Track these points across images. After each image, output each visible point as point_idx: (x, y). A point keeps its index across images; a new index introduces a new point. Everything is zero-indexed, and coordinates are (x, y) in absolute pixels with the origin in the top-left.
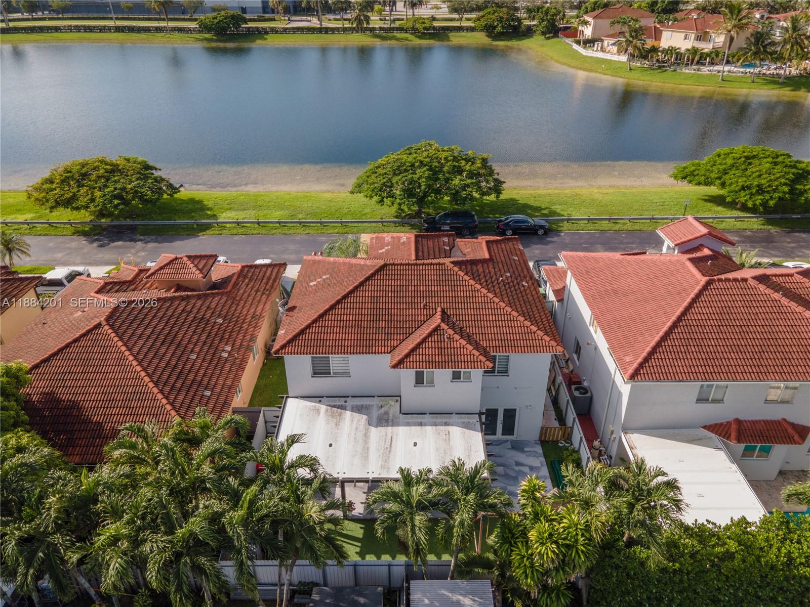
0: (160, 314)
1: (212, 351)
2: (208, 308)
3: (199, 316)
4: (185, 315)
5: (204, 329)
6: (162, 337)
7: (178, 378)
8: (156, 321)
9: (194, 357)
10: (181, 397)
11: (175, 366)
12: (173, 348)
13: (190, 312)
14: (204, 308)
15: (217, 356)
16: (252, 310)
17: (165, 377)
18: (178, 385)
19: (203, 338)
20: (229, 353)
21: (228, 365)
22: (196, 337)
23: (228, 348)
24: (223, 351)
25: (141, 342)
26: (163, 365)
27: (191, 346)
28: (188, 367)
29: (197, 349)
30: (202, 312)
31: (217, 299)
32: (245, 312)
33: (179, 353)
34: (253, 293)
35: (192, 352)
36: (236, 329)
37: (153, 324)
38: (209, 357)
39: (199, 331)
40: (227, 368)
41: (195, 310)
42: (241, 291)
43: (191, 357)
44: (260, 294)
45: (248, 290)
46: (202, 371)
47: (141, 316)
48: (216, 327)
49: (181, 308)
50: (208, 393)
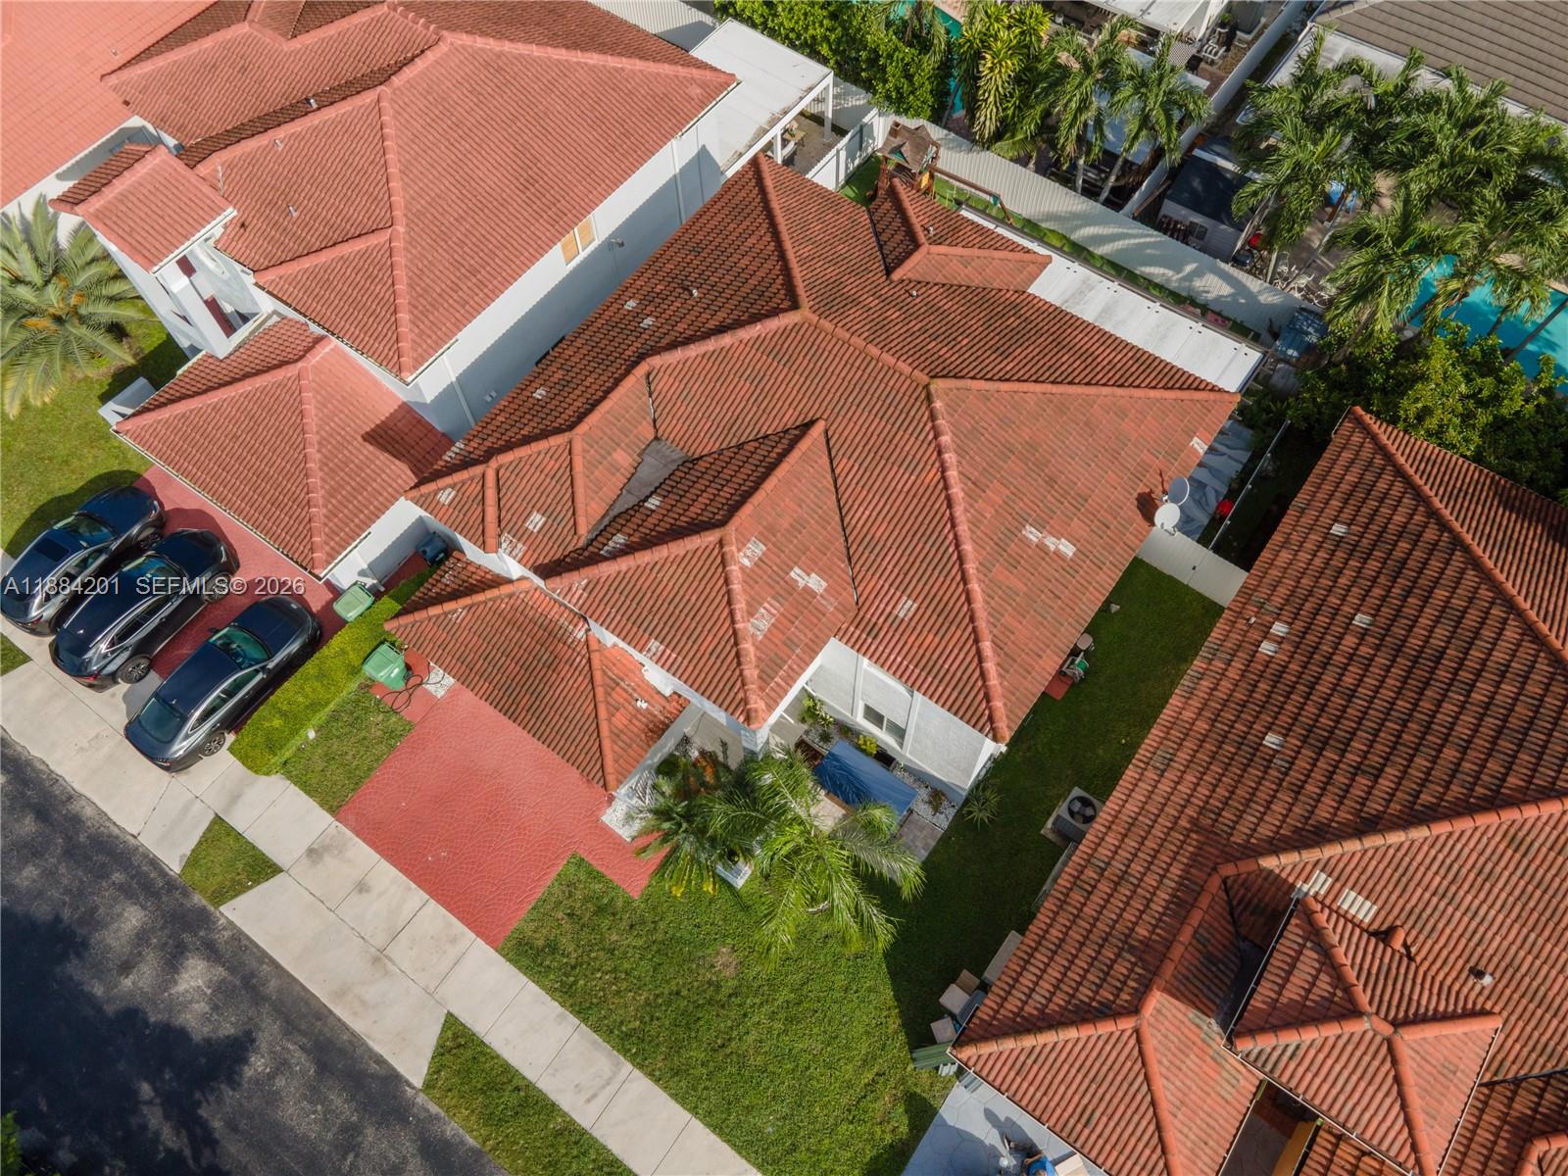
0: (1450, 753)
1: (1311, 638)
2: (1298, 790)
3: (1331, 755)
4: (1375, 759)
5: (1322, 709)
6: (1442, 674)
7: (1404, 562)
8: (1462, 731)
9: (1361, 620)
10: (1398, 519)
11: (1408, 592)
12: (1414, 642)
13: (1357, 769)
14: (1311, 788)
15: (1299, 625)
16: (1164, 787)
17: (1435, 564)
18: (1404, 545)
19: (1329, 678)
20: (1266, 635)
21: (1277, 600)
22: (1349, 680)
23: (1267, 648)
24: (1280, 640)
25: (1499, 656)
26: (1440, 593)
27: (1364, 650)
28: (1377, 592)
29: (1350, 640)
30: (1318, 776)
31: (1265, 831)
32: (1190, 778)
33: (1399, 631)
34: (1136, 868)
35: (1363, 634)
36: (1229, 716)
37: (1467, 718)
38: (1322, 620)
39: (1337, 700)
40: (1282, 591)
41: (1340, 779)
42: (1176, 871)
43: (1367, 619)
44: (1117, 866)
45: (1151, 880)
46: (1343, 581)
47: (1506, 745)
48: (1284, 719)
49: (1385, 783)
50: (1338, 529)
